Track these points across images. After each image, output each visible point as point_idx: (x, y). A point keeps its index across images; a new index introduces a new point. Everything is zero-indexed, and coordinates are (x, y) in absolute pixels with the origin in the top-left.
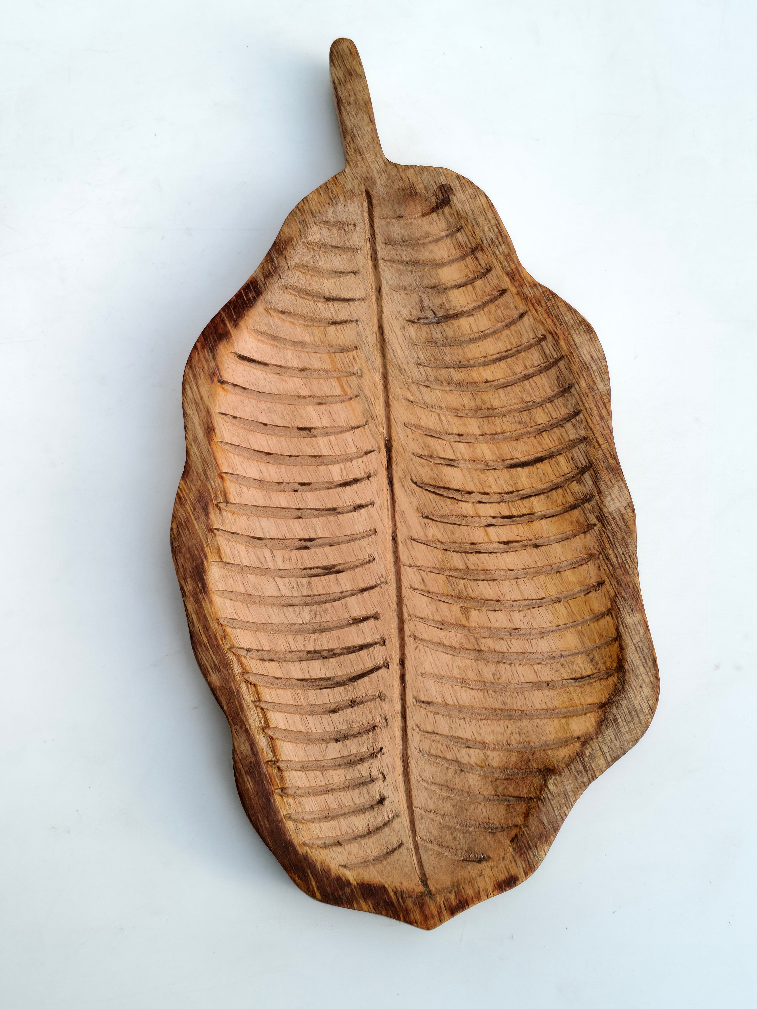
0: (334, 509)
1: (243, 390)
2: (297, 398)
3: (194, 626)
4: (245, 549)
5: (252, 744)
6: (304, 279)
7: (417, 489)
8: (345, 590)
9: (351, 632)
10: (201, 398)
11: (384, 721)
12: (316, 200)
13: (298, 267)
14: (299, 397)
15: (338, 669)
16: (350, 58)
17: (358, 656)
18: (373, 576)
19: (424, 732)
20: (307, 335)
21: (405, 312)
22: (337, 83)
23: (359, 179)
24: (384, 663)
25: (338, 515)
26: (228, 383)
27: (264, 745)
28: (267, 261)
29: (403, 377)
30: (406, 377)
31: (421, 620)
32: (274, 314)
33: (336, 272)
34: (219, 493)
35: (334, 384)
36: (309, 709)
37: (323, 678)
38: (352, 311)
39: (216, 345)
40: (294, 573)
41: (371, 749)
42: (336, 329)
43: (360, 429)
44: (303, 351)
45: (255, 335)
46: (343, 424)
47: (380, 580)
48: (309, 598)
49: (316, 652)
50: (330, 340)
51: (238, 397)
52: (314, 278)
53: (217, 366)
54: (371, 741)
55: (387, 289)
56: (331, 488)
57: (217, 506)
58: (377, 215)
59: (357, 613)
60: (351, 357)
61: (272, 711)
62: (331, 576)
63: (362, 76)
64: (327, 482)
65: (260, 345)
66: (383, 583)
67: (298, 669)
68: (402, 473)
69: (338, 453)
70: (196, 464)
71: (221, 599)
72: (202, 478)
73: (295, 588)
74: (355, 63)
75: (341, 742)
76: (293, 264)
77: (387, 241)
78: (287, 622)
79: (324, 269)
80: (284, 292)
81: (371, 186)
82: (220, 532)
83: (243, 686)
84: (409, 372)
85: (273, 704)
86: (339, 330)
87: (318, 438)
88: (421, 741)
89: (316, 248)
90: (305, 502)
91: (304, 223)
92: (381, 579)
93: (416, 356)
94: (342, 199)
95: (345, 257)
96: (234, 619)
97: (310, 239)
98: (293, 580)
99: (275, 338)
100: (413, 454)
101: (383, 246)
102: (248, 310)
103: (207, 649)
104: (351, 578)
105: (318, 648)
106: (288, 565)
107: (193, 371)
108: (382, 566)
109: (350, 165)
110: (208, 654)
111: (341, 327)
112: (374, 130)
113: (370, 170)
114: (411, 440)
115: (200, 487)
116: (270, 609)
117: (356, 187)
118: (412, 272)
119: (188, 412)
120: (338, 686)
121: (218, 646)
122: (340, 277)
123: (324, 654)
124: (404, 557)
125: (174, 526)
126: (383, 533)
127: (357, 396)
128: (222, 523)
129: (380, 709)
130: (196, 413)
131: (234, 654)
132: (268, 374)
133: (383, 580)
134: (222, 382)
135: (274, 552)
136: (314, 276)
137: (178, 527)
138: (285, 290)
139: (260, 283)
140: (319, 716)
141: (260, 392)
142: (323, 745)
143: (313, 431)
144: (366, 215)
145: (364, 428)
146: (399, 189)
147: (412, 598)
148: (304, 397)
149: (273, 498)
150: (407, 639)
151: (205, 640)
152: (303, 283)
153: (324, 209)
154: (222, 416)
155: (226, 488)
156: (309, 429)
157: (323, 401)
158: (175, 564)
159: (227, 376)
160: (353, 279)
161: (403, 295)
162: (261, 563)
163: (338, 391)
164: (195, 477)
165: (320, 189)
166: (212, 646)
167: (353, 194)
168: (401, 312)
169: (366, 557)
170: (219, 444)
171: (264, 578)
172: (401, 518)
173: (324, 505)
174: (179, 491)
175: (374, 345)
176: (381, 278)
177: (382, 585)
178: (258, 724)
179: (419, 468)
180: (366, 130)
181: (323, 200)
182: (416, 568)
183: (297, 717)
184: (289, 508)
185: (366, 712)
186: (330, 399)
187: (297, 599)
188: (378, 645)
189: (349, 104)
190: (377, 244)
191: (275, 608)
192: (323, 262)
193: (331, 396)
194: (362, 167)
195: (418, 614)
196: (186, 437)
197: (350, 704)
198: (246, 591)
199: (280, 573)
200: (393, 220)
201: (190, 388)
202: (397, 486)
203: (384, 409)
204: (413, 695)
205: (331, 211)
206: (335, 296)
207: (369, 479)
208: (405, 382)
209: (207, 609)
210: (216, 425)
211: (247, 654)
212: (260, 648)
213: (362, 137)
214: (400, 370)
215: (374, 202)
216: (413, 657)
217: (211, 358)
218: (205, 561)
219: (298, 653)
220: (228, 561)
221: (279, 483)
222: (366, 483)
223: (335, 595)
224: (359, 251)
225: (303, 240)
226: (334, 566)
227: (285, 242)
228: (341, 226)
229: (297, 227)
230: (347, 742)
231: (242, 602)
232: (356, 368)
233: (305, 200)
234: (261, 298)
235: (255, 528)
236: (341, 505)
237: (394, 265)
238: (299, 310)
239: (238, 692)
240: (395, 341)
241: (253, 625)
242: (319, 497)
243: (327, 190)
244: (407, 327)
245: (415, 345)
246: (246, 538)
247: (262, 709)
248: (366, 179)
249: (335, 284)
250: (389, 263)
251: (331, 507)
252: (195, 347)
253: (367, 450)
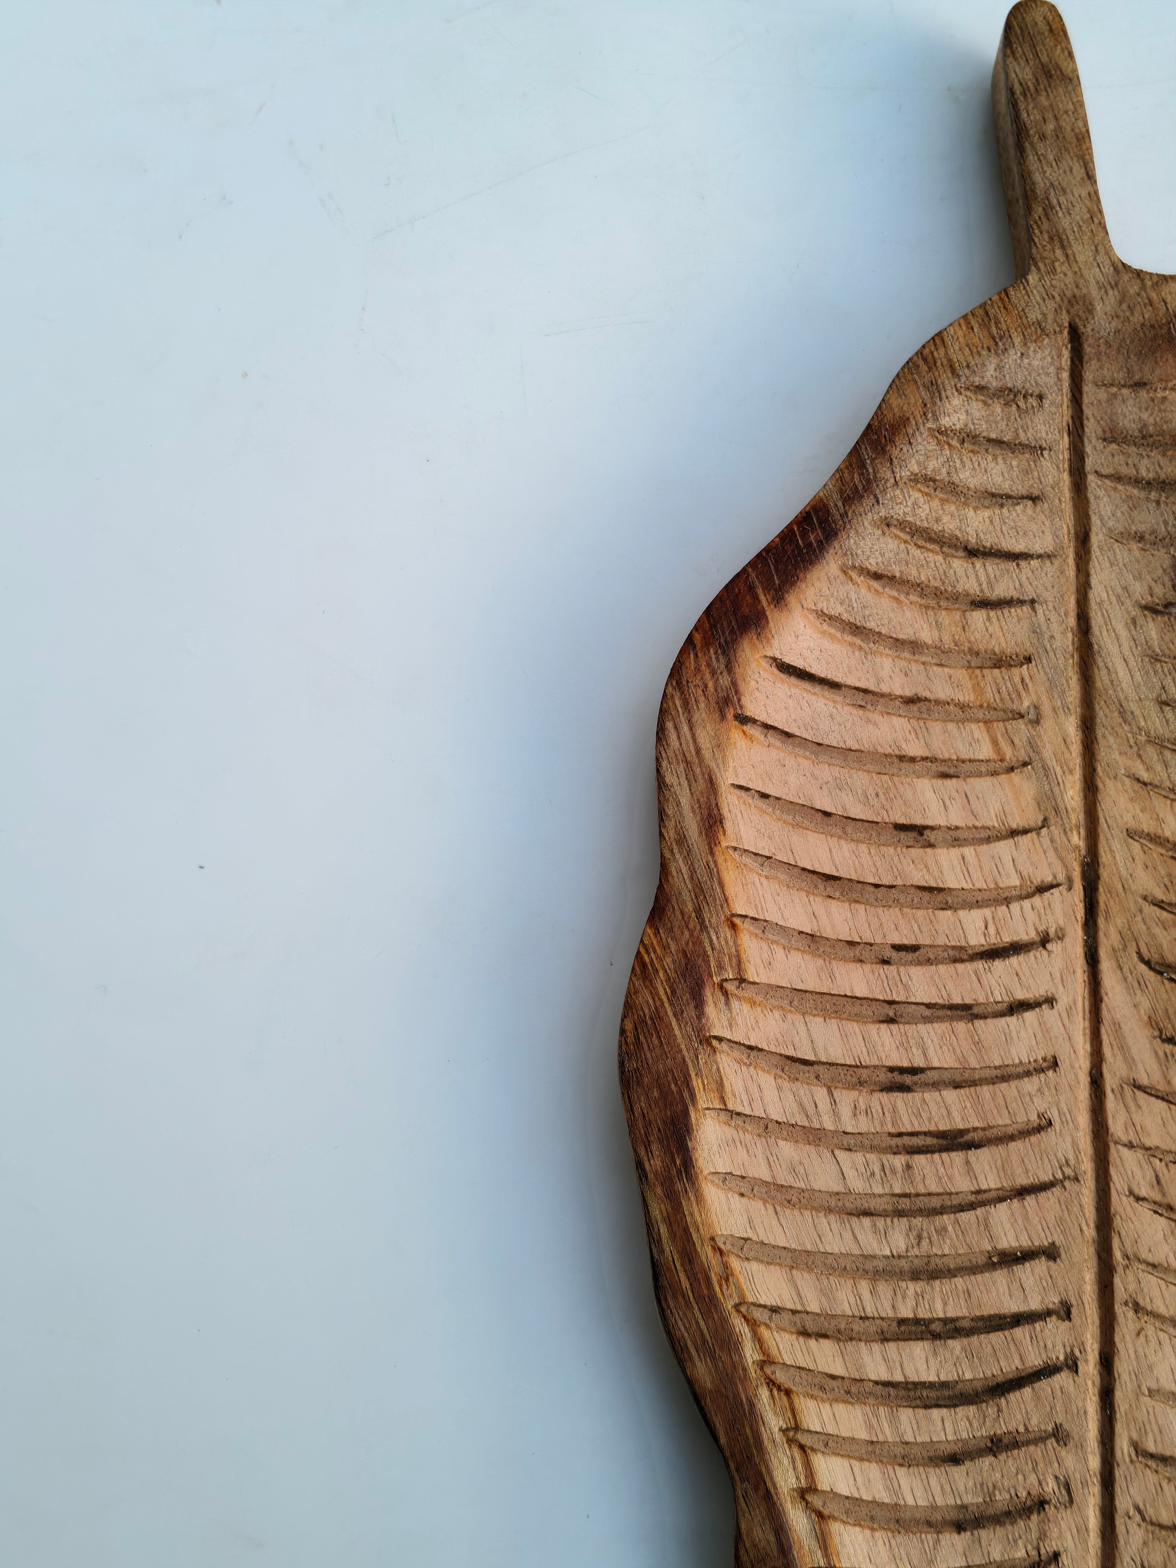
0: (966, 1007)
1: (784, 738)
2: (896, 761)
3: (662, 1251)
4: (774, 1084)
5: (780, 1529)
6: (926, 507)
7: (1150, 975)
8: (984, 1187)
9: (994, 1283)
10: (698, 751)
11: (1064, 1492)
12: (961, 339)
13: (916, 481)
14: (901, 758)
15: (965, 1364)
16: (1050, 42)
17: (1009, 1339)
18: (1046, 1161)
19: (1152, 1523)
20: (925, 626)
21: (1139, 589)
22: (1018, 92)
23: (1058, 298)
24: (1066, 1359)
25: (976, 1022)
26: (754, 721)
27: (804, 1532)
28: (851, 465)
29: (1127, 728)
30: (1135, 729)
31: (1150, 1269)
32: (860, 580)
33: (993, 495)
34: (726, 959)
35: (977, 734)
36: (899, 1450)
37: (930, 1383)
38: (1024, 579)
39: (735, 641)
40: (875, 1142)
41: (1034, 1553)
42: (988, 616)
43: (1029, 835)
44: (916, 661)
45: (818, 623)
46: (992, 821)
47: (1063, 1172)
48: (906, 1201)
49: (917, 1321)
50: (972, 639)
51: (774, 753)
52: (946, 507)
53: (734, 684)
54: (1034, 1535)
55: (1101, 536)
56: (962, 961)
57: (721, 987)
58: (1091, 377)
59: (1008, 1240)
60: (1017, 679)
61: (823, 1453)
62: (954, 1154)
63: (1071, 81)
64: (954, 948)
65: (827, 644)
66: (1069, 1178)
67: (879, 1359)
68: (1119, 938)
69: (981, 884)
70: (680, 893)
71: (721, 1195)
72: (691, 926)
73: (878, 1176)
74: (1058, 51)
75: (969, 1533)
76: (905, 473)
77: (1108, 435)
78: (857, 1252)
79: (969, 488)
80: (884, 534)
81: (1083, 315)
82: (724, 1046)
83: (764, 1393)
84: (1141, 720)
85: (823, 1437)
86: (994, 620)
87: (939, 851)
88: (1145, 1543)
89: (954, 443)
90: (906, 987)
91: (935, 389)
92: (1065, 1169)
93: (1158, 686)
94: (1017, 340)
95: (1014, 463)
96: (746, 1240)
97: (946, 422)
98: (872, 1157)
99: (856, 630)
100: (1145, 898)
101: (1100, 445)
102: (806, 569)
103: (688, 1304)
104: (999, 1163)
105: (922, 1314)
106: (864, 1125)
107: (682, 693)
108: (1068, 1139)
109: (1039, 269)
110: (689, 1315)
111: (999, 612)
112: (1094, 197)
113: (1081, 281)
114: (1140, 866)
115: (687, 944)
116: (822, 1220)
117: (1050, 317)
118: (1158, 503)
119: (669, 779)
120: (963, 1404)
121: (713, 1297)
122: (1002, 506)
123: (936, 1327)
124: (1117, 1126)
125: (629, 1026)
126: (1072, 1067)
127: (1025, 764)
128: (730, 1025)
129: (1056, 1464)
130: (685, 784)
131: (744, 1317)
132: (839, 706)
133: (1068, 1171)
134: (744, 720)
135: (837, 1093)
136: (947, 501)
137: (636, 1029)
138: (886, 528)
139: (834, 511)
140: (921, 1469)
141: (819, 744)
142: (929, 1536)
143: (927, 832)
144: (1065, 375)
145: (1038, 834)
146: (1143, 325)
147: (1134, 1218)
148: (913, 760)
149: (837, 975)
150: (1119, 1309)
151: (685, 1283)
152: (923, 515)
153: (978, 360)
154: (738, 792)
155: (741, 949)
156: (919, 830)
157: (952, 771)
158: (627, 1110)
159: (753, 707)
160: (1029, 511)
161: (1137, 553)
162: (807, 1116)
163: (985, 751)
164: (677, 920)
165: (970, 317)
166: (699, 1298)
167: (1043, 330)
168: (1131, 589)
169: (1034, 1118)
170: (731, 852)
171: (811, 1149)
172: (1112, 1038)
173: (945, 996)
174: (642, 950)
175: (1068, 656)
176: (1091, 513)
177: (1067, 1184)
178: (793, 1482)
179: (1157, 930)
180: (1076, 195)
181: (976, 340)
182: (1143, 1152)
183: (873, 1470)
184: (872, 1000)
185: (1025, 1468)
186: (967, 767)
187: (878, 1200)
188: (1054, 1318)
189: (1043, 137)
190: (1086, 440)
191: (832, 1218)
192: (967, 473)
193: (970, 761)
194: (1065, 275)
195: (1144, 1255)
196: (661, 834)
197: (989, 1445)
198: (774, 1177)
199: (846, 1140)
200: (1125, 391)
201: (676, 728)
202: (1106, 966)
203: (1081, 794)
204: (1131, 1439)
205: (993, 366)
206: (988, 545)
207: (1044, 947)
208: (1132, 741)
209: (692, 1214)
210: (725, 812)
211: (770, 1319)
212: (799, 1308)
213: (1068, 210)
214: (1122, 713)
215: (1088, 349)
216: (1131, 1351)
217: (723, 666)
218: (691, 1108)
219: (878, 1322)
220: (739, 1109)
221: (851, 943)
222: (1038, 954)
223: (961, 1196)
224: (1046, 453)
225: (929, 425)
226: (962, 1132)
227: (892, 426)
228: (1012, 397)
229: (917, 396)
230: (983, 1533)
231: (765, 1202)
232: (1026, 704)
233: (939, 338)
234: (836, 544)
235: (796, 1040)
236: (982, 1000)
237: (1120, 487)
238: (912, 573)
239: (752, 1405)
240: (1113, 649)
241: (784, 1253)
242: (936, 978)
243: (986, 319)
244: (1141, 621)
245: (1157, 660)
246: (775, 1060)
247: (802, 1448)
248: (1073, 301)
249: (991, 521)
250: (1108, 482)
251: (960, 1002)
252: (690, 640)
253: (1042, 881)
